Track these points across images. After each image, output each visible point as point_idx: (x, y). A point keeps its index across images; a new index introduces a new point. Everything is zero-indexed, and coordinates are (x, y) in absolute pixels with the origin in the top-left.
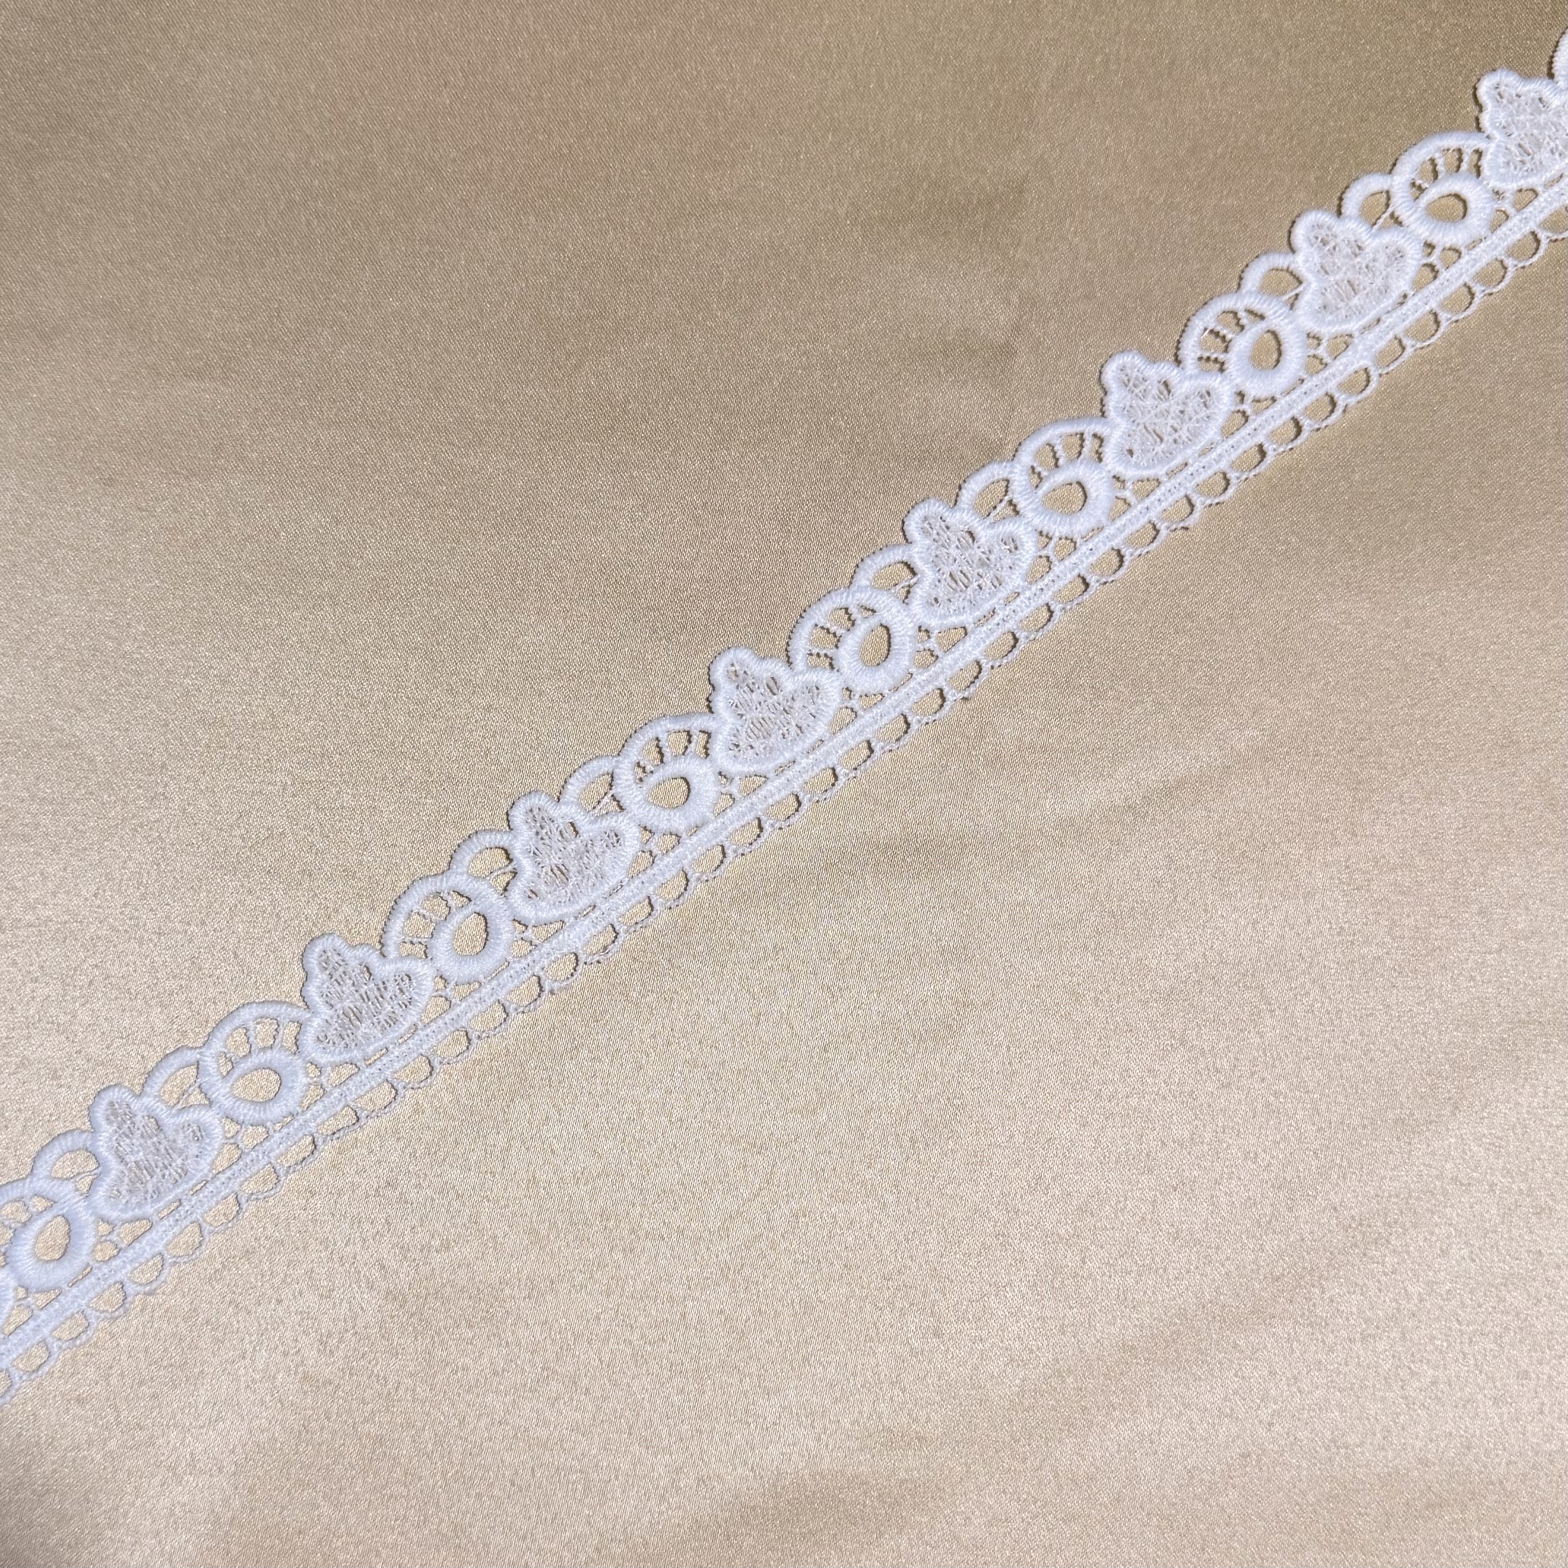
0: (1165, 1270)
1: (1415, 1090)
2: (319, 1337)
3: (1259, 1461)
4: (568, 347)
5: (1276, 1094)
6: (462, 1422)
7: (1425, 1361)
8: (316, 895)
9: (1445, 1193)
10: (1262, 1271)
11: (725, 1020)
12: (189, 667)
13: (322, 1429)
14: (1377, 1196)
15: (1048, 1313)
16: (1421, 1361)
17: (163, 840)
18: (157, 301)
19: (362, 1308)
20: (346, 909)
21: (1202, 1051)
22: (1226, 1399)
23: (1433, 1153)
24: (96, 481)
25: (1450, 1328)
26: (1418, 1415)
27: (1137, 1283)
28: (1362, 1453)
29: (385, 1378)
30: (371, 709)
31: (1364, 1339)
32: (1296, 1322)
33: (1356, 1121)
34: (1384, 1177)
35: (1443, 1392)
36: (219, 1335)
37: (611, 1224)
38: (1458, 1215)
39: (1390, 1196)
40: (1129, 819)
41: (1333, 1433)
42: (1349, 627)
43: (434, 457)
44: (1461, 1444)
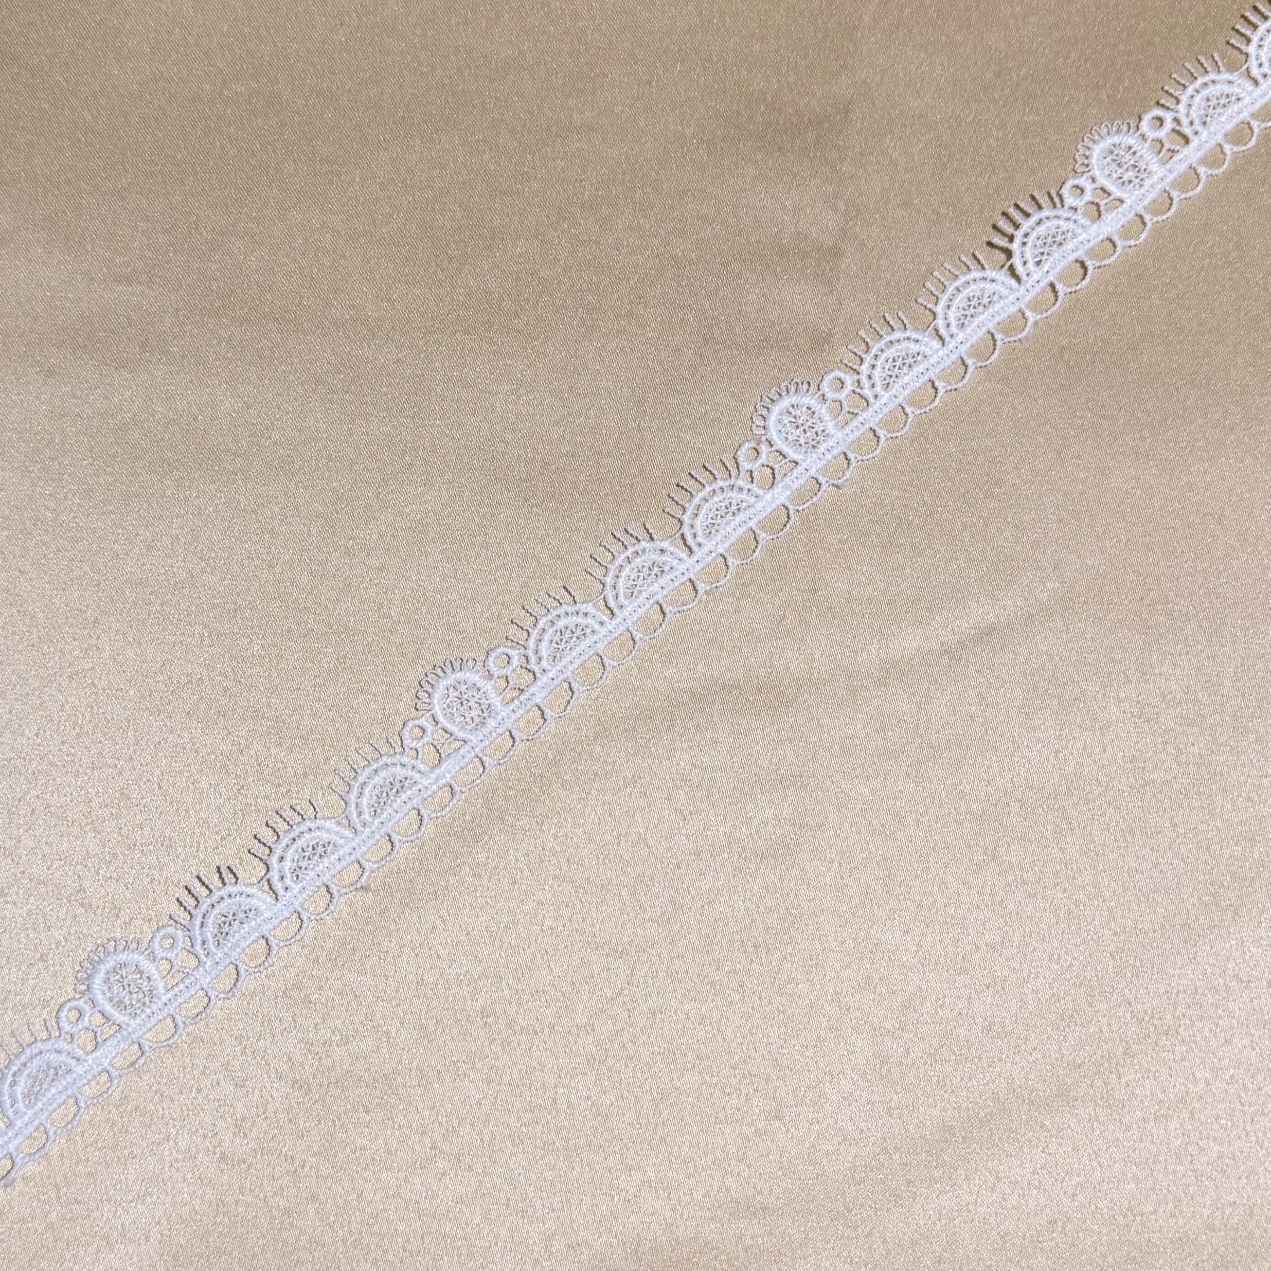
0: (980, 1059)
1: (1199, 898)
2: (234, 1122)
3: (1064, 1228)
4: (450, 252)
5: (1077, 904)
6: (360, 1196)
7: (1211, 1139)
8: (230, 733)
9: (1227, 989)
10: (1066, 1059)
11: (590, 840)
12: (119, 534)
13: (237, 1202)
14: (1167, 992)
15: (876, 1097)
16: (1208, 1138)
17: (95, 686)
18: (90, 215)
19: (272, 1097)
20: (256, 746)
21: (1011, 866)
22: (1033, 1173)
23: (1217, 954)
24: (37, 373)
25: (1233, 1110)
26: (1206, 1186)
27: (955, 1070)
28: (1157, 1220)
29: (292, 1158)
30: (278, 570)
31: (1156, 1119)
32: (1097, 1104)
33: (1147, 926)
34: (1173, 976)
35: (1227, 1165)
36: (147, 1120)
37: (489, 1020)
38: (1240, 1009)
39: (1178, 992)
40: (945, 661)
41: (1130, 1203)
42: (1139, 492)
43: (333, 350)
44: (1244, 1211)
